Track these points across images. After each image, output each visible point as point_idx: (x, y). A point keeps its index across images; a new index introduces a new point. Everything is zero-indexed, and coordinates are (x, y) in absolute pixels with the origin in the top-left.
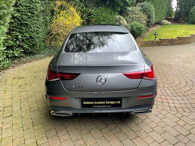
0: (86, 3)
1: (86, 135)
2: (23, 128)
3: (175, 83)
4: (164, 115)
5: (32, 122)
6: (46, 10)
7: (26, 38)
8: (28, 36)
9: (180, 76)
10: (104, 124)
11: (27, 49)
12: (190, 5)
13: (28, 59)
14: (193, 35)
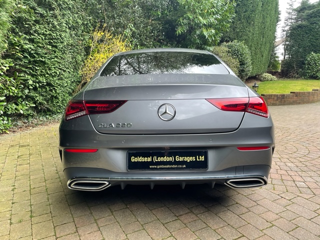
0: (141, 39)
1: (136, 233)
2: (10, 219)
3: (301, 152)
4: (289, 200)
5: (31, 211)
6: (77, 45)
7: (40, 84)
8: (45, 82)
9: (307, 142)
10: (173, 215)
11: (40, 103)
12: (305, 50)
13: (41, 121)
14: (317, 90)
